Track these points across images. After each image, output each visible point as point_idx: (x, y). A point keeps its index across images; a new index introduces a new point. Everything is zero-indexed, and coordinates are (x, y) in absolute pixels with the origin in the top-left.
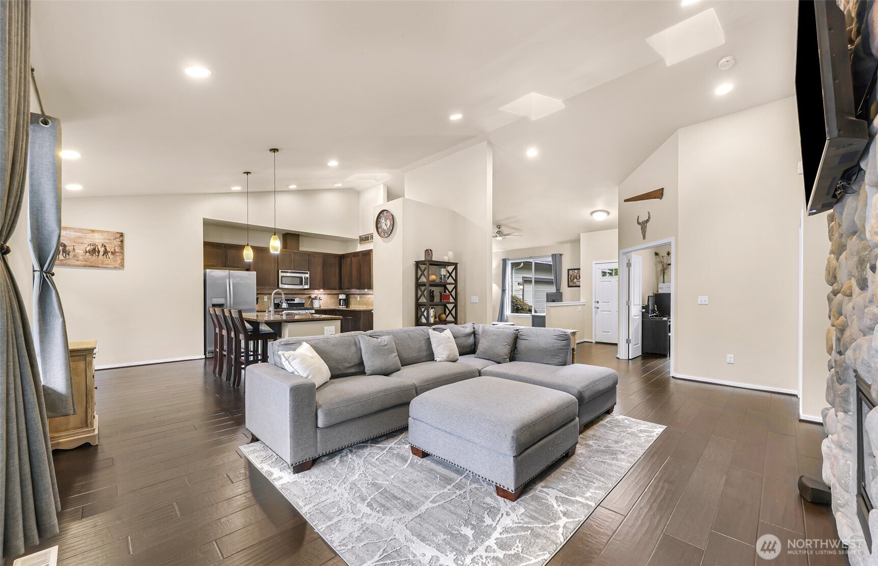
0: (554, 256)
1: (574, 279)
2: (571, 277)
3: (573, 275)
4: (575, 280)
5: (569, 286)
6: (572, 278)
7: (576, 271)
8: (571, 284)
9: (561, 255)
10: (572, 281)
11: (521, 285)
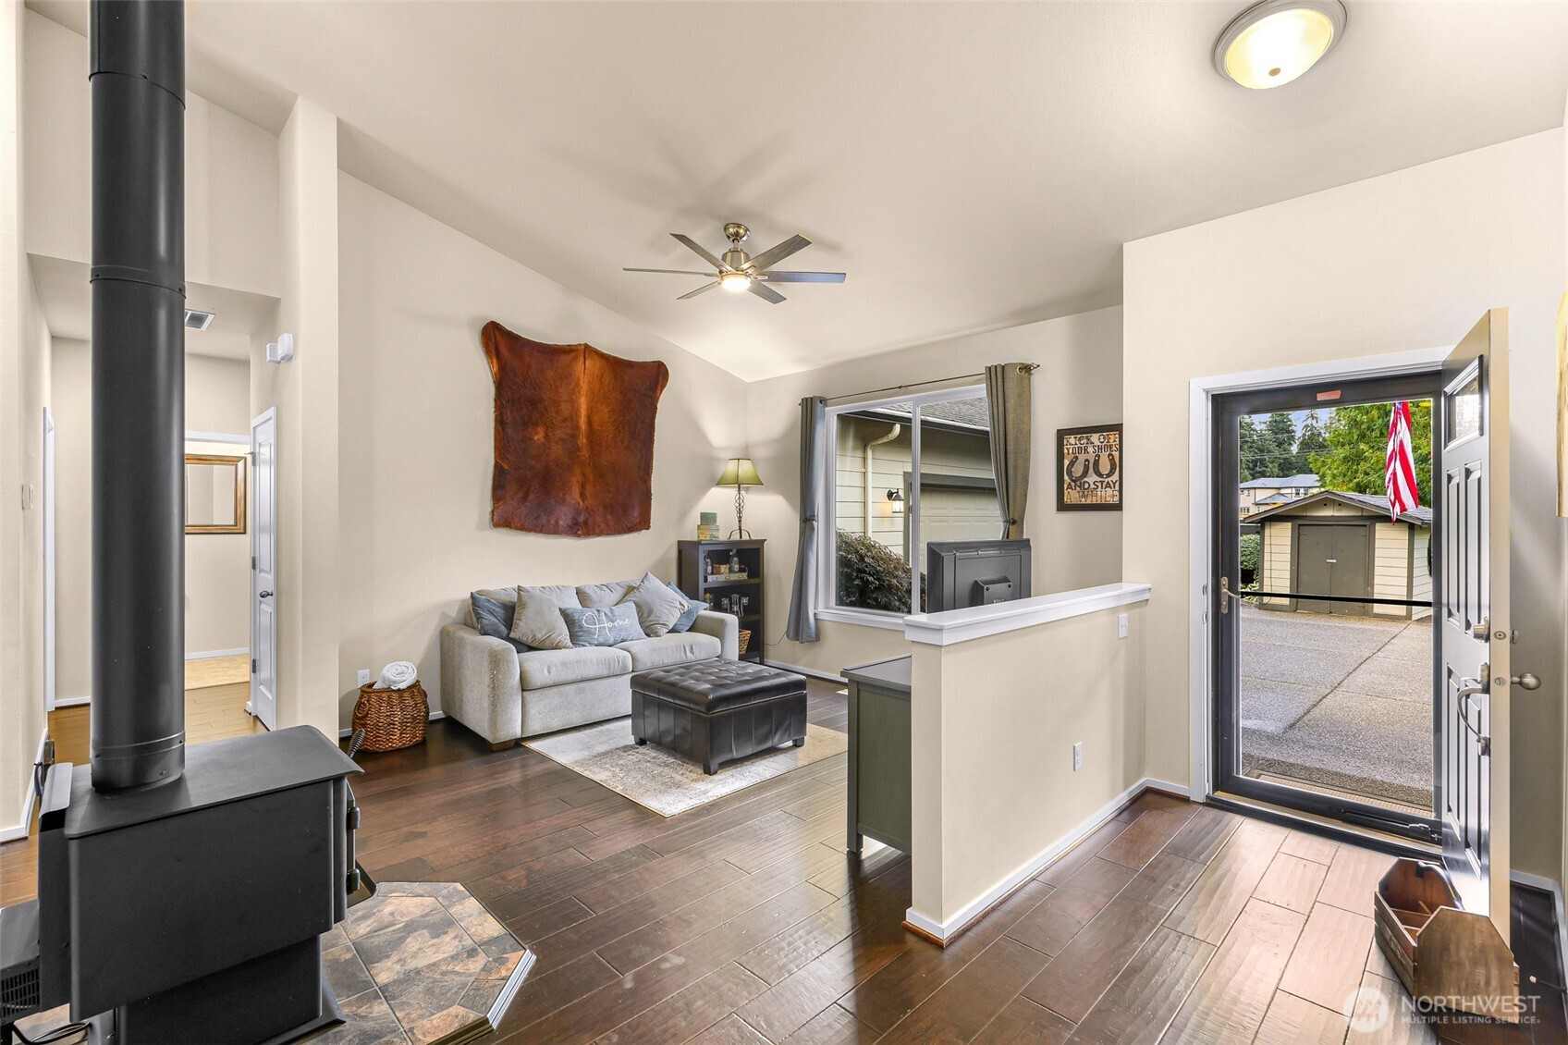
0: (996, 376)
1: (1085, 473)
2: (1072, 463)
3: (1082, 457)
4: (1092, 478)
5: (1062, 506)
6: (1078, 470)
7: (1095, 438)
8: (1072, 496)
9: (1027, 369)
10: (1078, 482)
11: (898, 498)
